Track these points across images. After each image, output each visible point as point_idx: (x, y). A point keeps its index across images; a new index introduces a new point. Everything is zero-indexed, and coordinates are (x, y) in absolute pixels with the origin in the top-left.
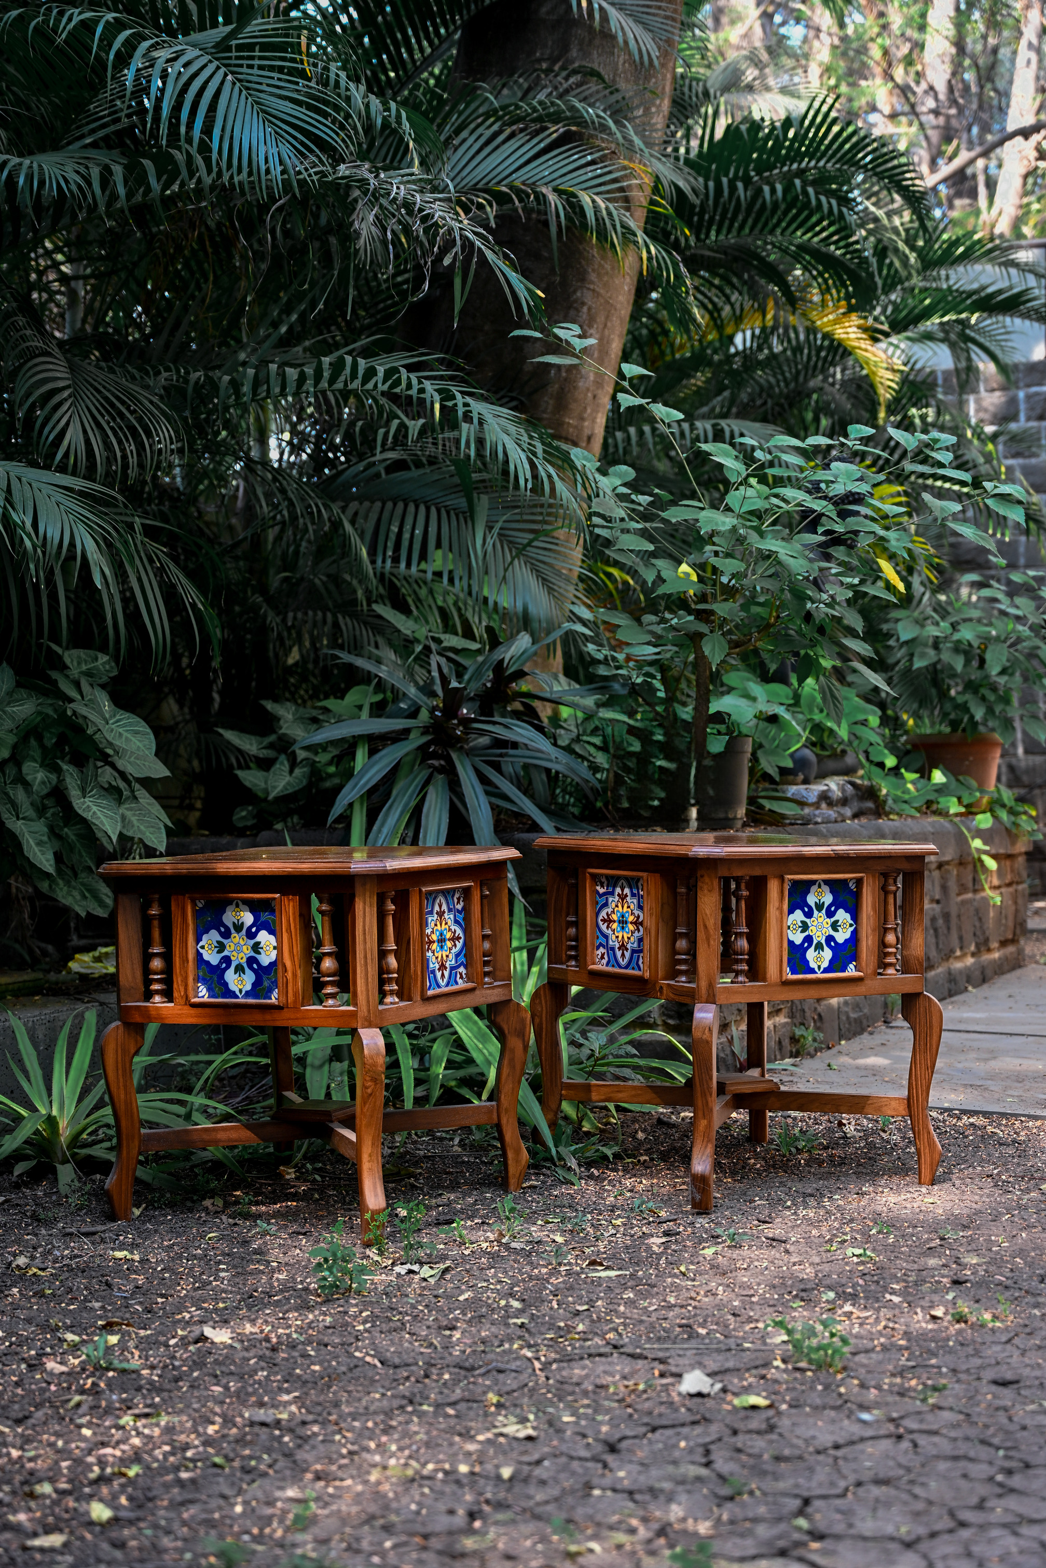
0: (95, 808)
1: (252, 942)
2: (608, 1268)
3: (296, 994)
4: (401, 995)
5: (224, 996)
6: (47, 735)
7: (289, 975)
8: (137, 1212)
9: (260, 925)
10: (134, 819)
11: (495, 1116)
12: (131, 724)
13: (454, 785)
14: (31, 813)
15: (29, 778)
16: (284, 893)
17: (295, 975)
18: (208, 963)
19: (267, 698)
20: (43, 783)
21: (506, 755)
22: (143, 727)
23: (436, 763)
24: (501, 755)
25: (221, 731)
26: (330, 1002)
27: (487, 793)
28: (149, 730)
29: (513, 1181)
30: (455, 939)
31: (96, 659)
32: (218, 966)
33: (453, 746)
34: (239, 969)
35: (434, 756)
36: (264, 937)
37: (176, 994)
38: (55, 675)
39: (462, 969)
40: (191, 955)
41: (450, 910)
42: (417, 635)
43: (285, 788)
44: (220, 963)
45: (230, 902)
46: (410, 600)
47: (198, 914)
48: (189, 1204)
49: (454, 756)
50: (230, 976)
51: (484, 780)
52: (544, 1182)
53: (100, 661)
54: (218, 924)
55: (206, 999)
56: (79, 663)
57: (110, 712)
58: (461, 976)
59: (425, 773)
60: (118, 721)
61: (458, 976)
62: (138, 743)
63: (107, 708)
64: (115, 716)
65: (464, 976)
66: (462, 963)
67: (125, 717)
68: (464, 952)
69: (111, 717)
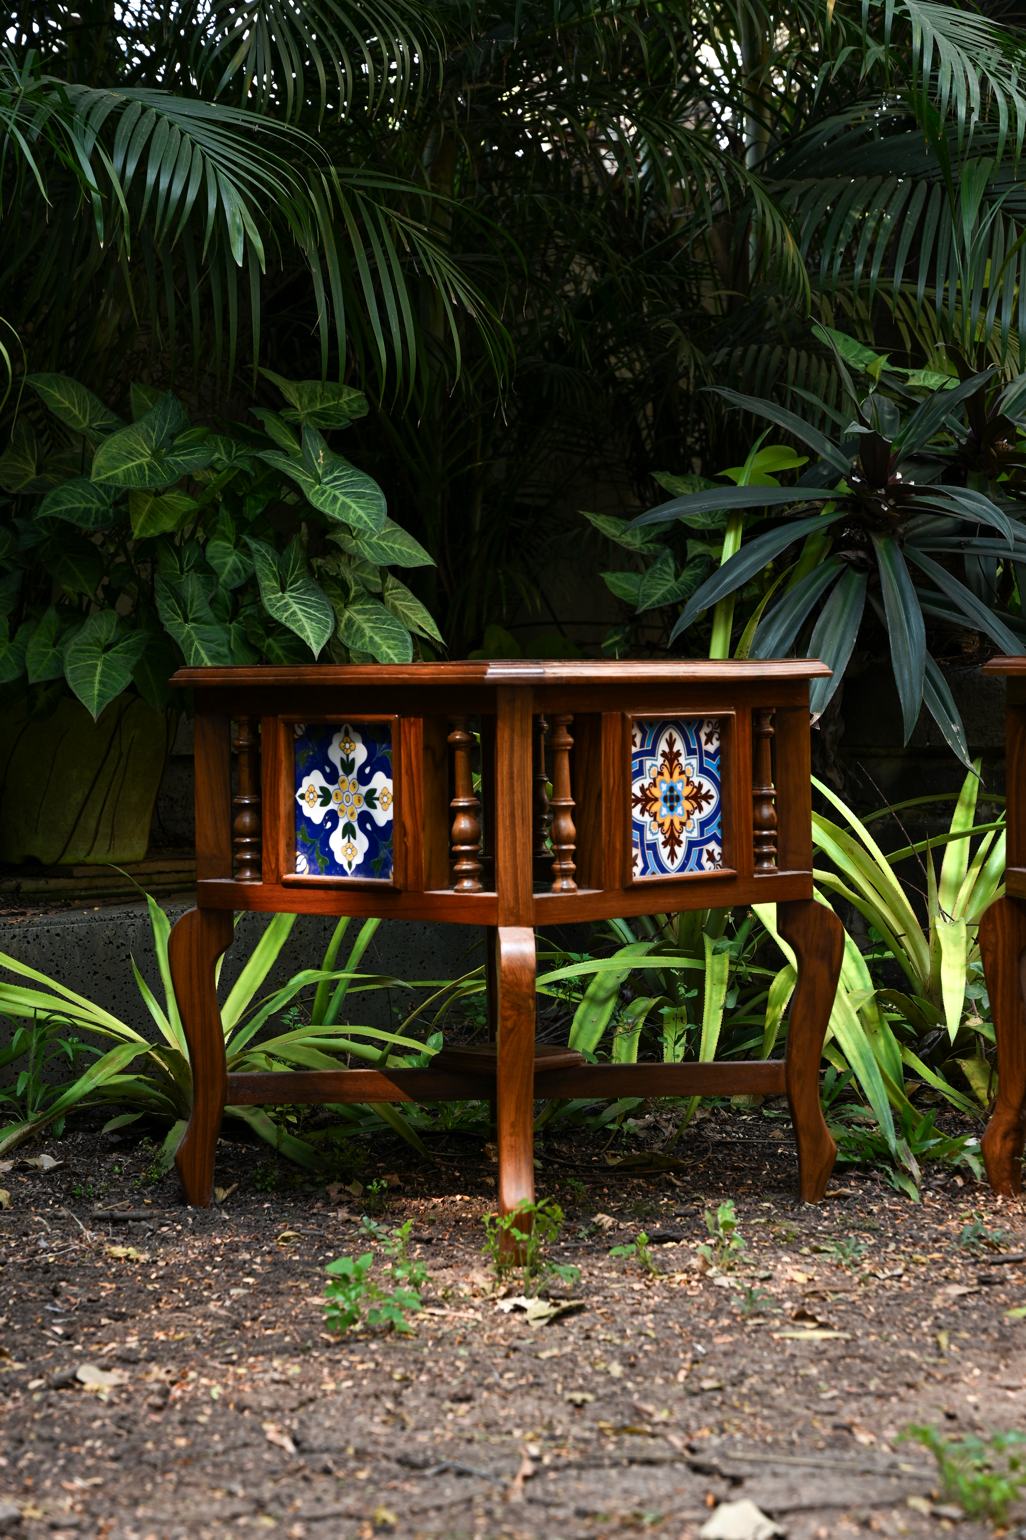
0: (295, 607)
1: (364, 790)
2: (823, 1326)
3: (418, 870)
4: (580, 877)
5: (328, 873)
6: (250, 502)
7: (410, 841)
8: (222, 1194)
9: (376, 763)
10: (365, 626)
11: (782, 1080)
12: (353, 484)
13: (874, 589)
14: (206, 613)
15: (214, 563)
16: (403, 715)
17: (416, 841)
18: (308, 820)
19: (662, 469)
20: (236, 570)
21: (968, 545)
22: (372, 489)
23: (851, 554)
24: (959, 545)
25: (589, 516)
26: (467, 884)
27: (921, 599)
28: (380, 493)
29: (808, 1185)
30: (698, 797)
31: (340, 395)
32: (322, 825)
33: (877, 530)
34: (349, 831)
35: (849, 544)
36: (381, 782)
37: (265, 868)
38: (262, 414)
39: (713, 846)
40: (284, 808)
41: (690, 752)
42: (870, 370)
43: (664, 598)
44: (325, 821)
45: (335, 728)
46: (903, 328)
47: (296, 745)
48: (309, 1188)
49: (879, 544)
50: (336, 841)
51: (921, 580)
52: (867, 1192)
53: (345, 398)
54: (321, 762)
55: (306, 876)
56: (311, 400)
57: (325, 465)
58: (711, 858)
59: (834, 570)
60: (336, 479)
61: (705, 856)
62: (360, 512)
63: (321, 461)
64: (332, 472)
65: (718, 858)
66: (713, 837)
67: (347, 473)
68: (718, 819)
69: (325, 474)
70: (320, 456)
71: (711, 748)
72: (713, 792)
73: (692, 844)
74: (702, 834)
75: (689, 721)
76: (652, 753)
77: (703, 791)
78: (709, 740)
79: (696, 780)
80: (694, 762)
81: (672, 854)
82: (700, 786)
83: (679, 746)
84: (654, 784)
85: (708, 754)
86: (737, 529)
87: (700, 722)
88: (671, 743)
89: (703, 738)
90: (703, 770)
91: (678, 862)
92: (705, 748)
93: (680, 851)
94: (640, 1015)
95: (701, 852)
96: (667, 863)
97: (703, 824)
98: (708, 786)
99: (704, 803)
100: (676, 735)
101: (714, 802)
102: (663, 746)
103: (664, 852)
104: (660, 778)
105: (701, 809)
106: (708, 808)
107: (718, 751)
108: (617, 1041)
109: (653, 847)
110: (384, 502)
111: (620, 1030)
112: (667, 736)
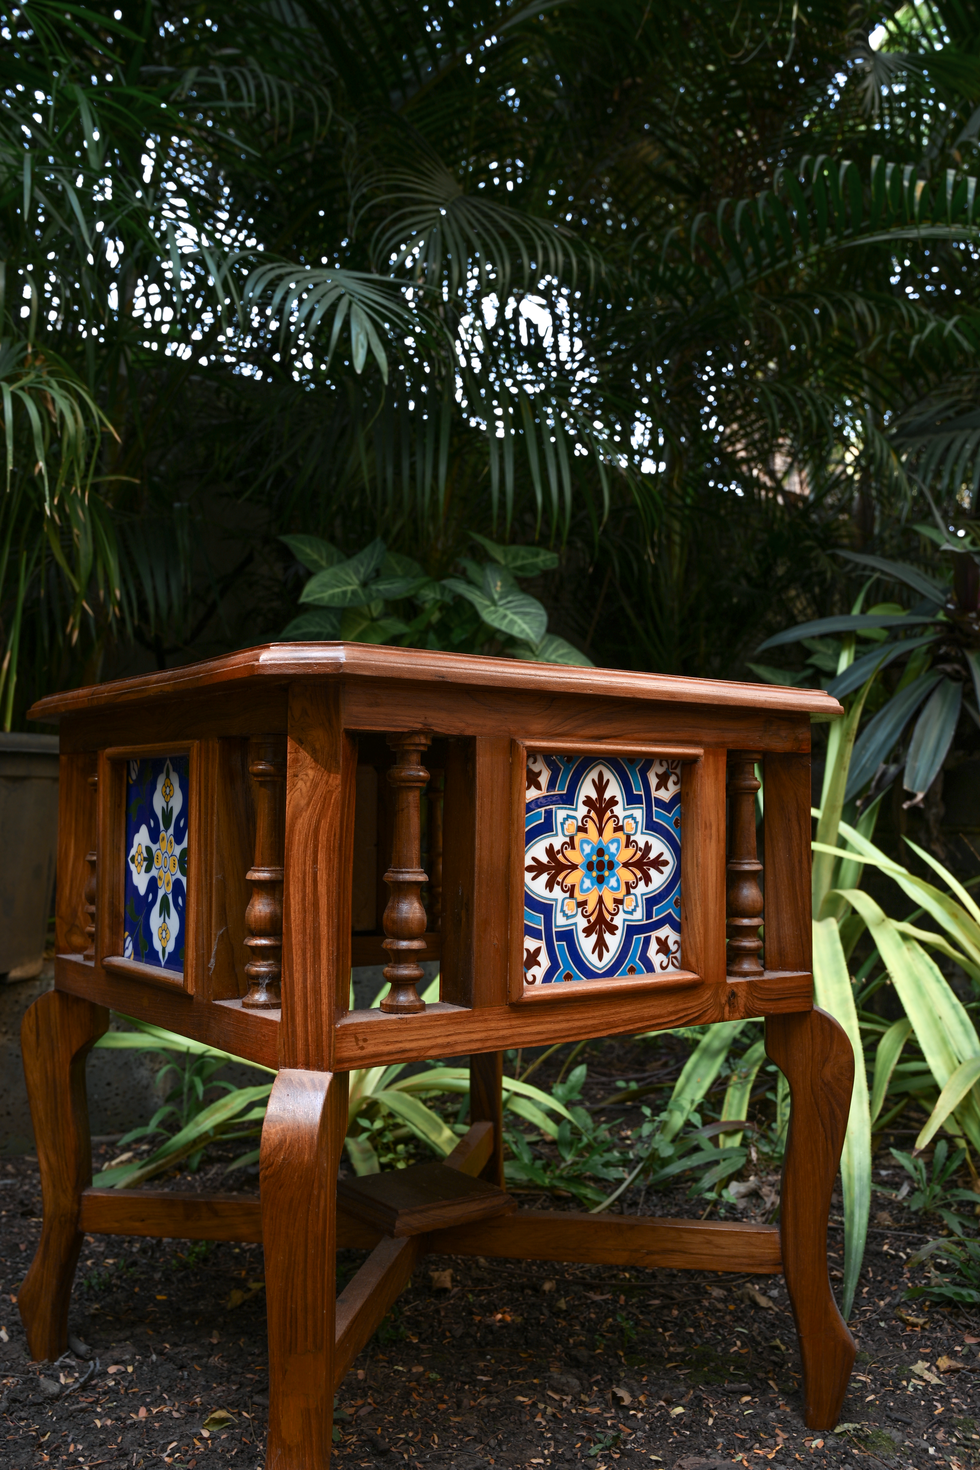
1: (178, 850)
12: (522, 606)
22: (537, 609)
23: (948, 668)
28: (543, 612)
30: (643, 864)
35: (946, 659)
39: (665, 932)
41: (632, 800)
57: (501, 593)
58: (663, 947)
59: (934, 680)
60: (509, 602)
61: (654, 946)
62: (525, 626)
63: (498, 589)
64: (506, 597)
65: (673, 948)
66: (667, 920)
67: (518, 599)
68: (674, 895)
69: (501, 598)
70: (497, 587)
71: (665, 795)
72: (668, 856)
73: (632, 930)
74: (649, 916)
75: (632, 758)
76: (568, 799)
77: (652, 855)
78: (662, 783)
79: (641, 840)
80: (639, 813)
81: (601, 945)
82: (648, 848)
83: (614, 790)
84: (571, 844)
85: (659, 803)
86: (850, 647)
87: (648, 761)
88: (601, 787)
89: (653, 781)
90: (651, 826)
91: (609, 957)
92: (655, 794)
93: (614, 942)
94: (754, 1064)
95: (647, 941)
96: (592, 959)
97: (651, 902)
98: (658, 847)
99: (653, 872)
100: (608, 775)
101: (667, 870)
102: (587, 790)
103: (586, 944)
104: (581, 835)
105: (648, 879)
106: (659, 879)
107: (676, 799)
108: (730, 1091)
109: (568, 936)
110: (545, 619)
111: (734, 1079)
112: (594, 775)
